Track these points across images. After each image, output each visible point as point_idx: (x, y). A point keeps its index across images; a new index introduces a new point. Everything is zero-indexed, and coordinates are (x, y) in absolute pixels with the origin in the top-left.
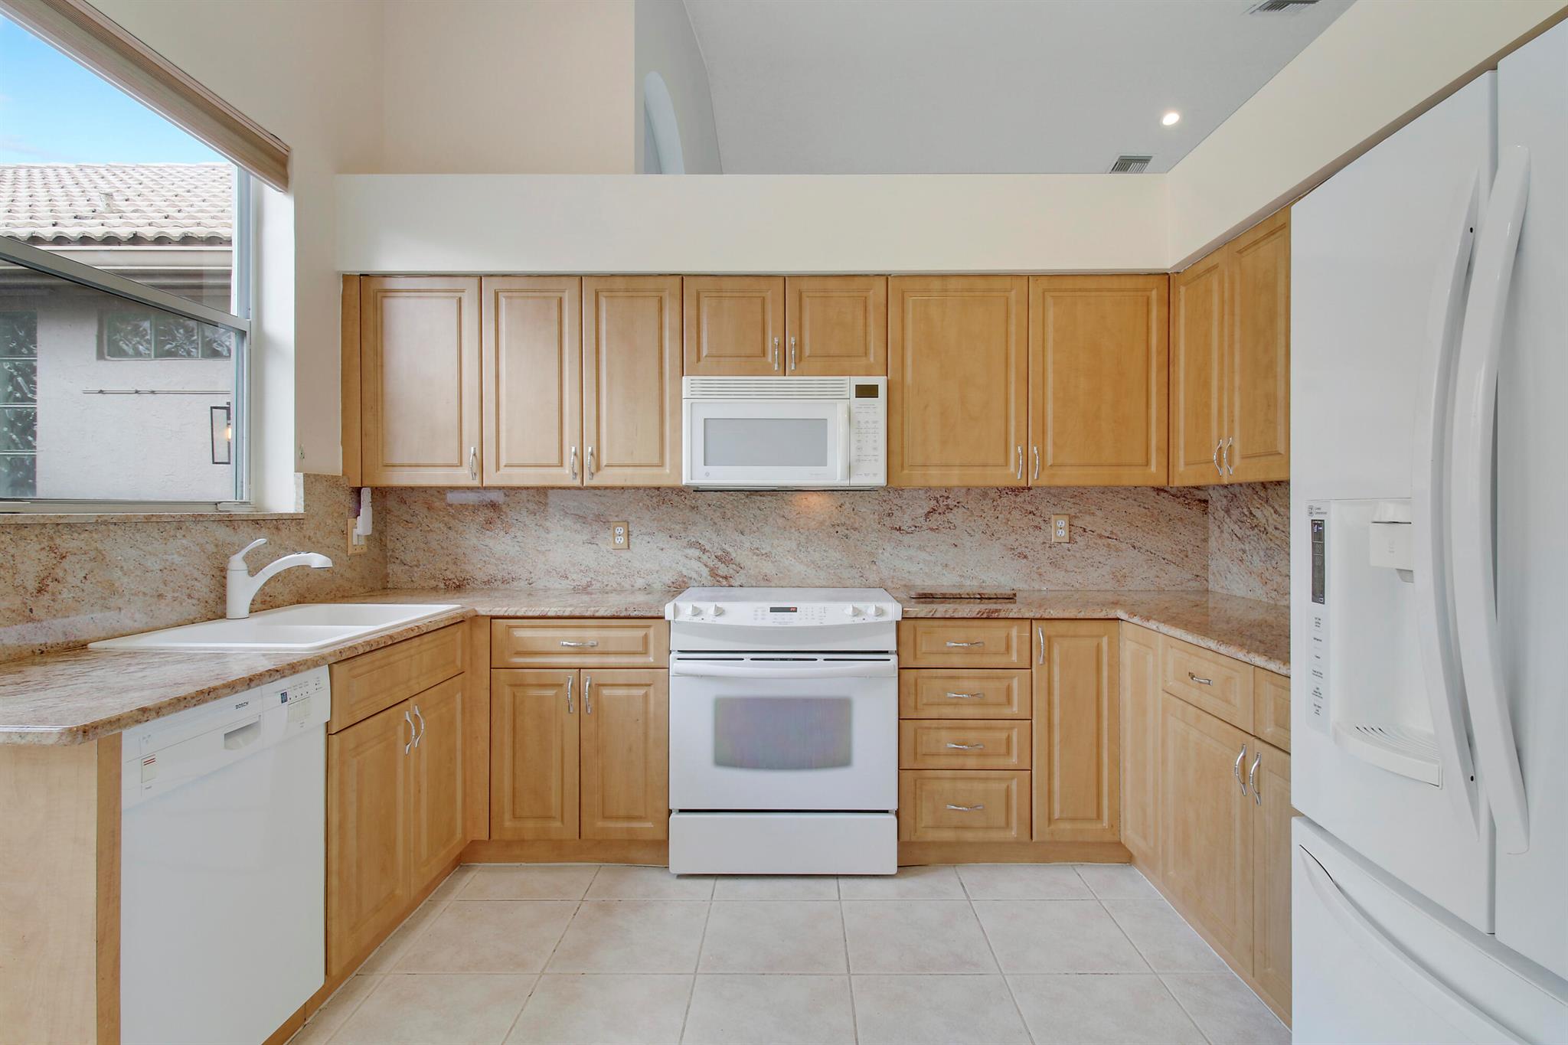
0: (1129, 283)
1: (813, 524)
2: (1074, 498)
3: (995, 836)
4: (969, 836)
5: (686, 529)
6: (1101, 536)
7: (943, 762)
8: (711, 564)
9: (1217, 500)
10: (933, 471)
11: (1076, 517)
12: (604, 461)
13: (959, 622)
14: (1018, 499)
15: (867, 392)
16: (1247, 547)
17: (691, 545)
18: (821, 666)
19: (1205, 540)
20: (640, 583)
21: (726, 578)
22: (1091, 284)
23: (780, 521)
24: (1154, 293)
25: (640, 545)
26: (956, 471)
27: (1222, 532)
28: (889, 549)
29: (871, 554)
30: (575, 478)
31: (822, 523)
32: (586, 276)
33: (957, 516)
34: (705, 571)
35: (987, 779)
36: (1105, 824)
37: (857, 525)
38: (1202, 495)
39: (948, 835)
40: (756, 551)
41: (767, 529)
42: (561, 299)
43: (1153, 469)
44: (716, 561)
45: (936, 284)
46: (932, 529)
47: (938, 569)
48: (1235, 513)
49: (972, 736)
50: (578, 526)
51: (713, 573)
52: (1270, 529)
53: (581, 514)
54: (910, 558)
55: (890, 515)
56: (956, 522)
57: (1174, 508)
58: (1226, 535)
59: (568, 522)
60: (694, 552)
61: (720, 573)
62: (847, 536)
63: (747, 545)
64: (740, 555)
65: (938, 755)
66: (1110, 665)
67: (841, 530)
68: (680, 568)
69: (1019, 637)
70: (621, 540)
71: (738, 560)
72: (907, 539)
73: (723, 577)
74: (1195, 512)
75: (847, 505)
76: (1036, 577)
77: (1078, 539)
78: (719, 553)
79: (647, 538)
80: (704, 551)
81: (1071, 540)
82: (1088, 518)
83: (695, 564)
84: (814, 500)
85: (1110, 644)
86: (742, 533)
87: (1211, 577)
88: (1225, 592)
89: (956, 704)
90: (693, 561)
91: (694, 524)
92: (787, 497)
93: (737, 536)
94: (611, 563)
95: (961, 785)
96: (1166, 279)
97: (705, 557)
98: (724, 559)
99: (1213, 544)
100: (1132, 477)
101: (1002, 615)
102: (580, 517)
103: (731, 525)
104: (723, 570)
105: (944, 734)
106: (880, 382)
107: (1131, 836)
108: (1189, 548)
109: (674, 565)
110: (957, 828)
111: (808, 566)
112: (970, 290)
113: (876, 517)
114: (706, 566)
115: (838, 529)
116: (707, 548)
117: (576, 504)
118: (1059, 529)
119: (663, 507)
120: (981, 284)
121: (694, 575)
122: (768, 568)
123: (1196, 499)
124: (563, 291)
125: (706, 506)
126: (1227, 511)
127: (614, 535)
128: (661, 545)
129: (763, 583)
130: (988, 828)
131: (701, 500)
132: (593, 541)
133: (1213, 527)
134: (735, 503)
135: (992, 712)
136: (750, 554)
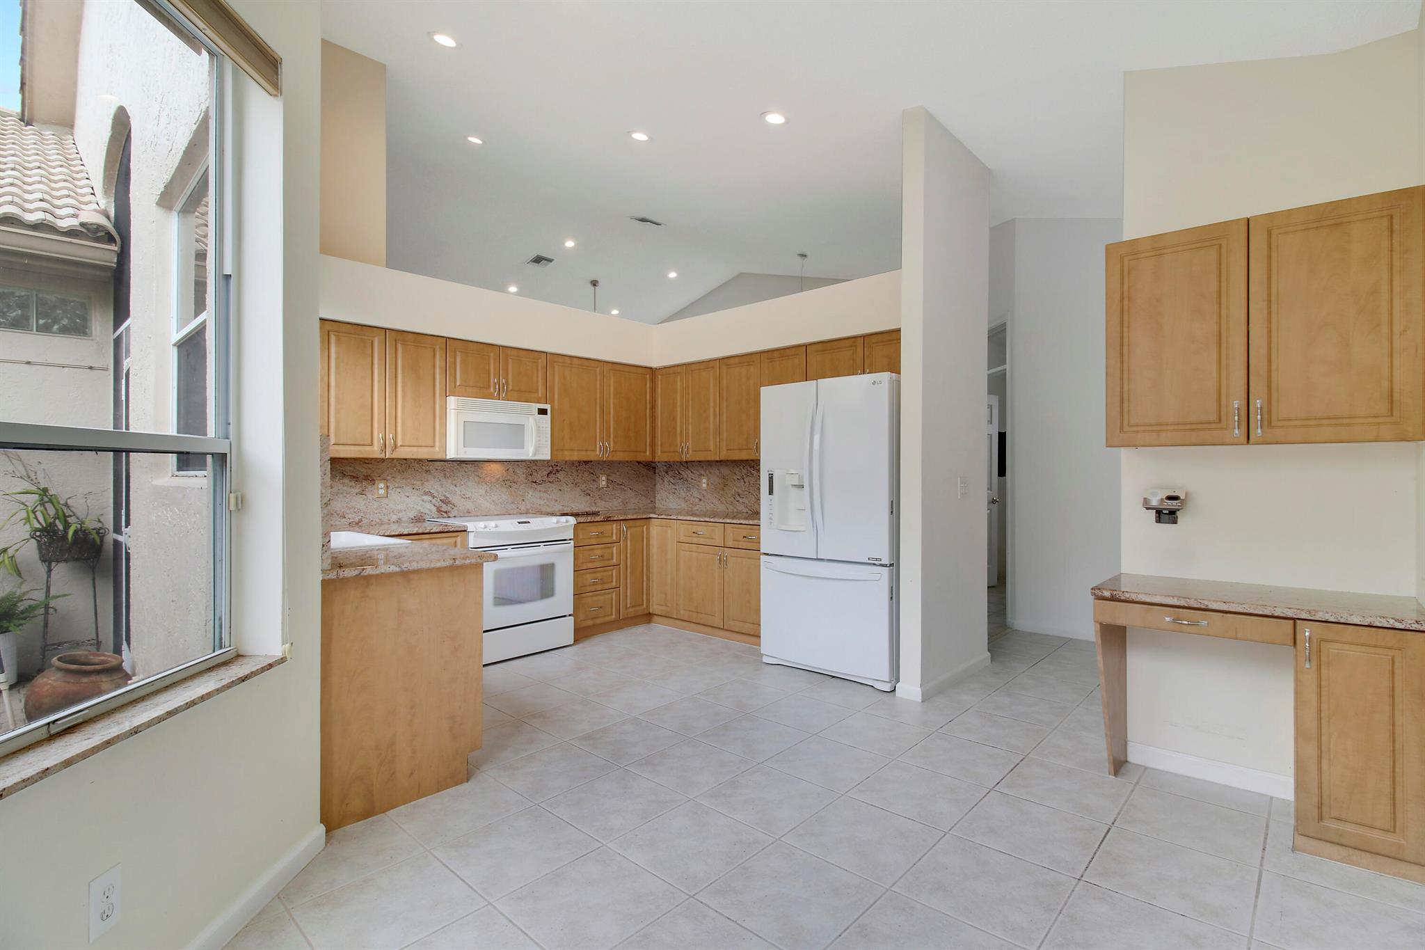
0: (640, 370)
1: (493, 480)
2: (608, 466)
3: (607, 619)
4: (598, 621)
5: (423, 484)
6: (618, 484)
7: (589, 589)
8: (437, 505)
9: (661, 469)
10: (566, 453)
11: (609, 475)
12: (399, 443)
13: (595, 524)
14: (587, 467)
15: (543, 412)
16: (677, 487)
17: (426, 493)
18: (542, 549)
19: (655, 485)
20: (394, 518)
21: (446, 512)
22: (627, 369)
23: (477, 479)
24: (648, 376)
25: (394, 495)
26: (576, 453)
27: (664, 481)
28: (531, 493)
29: (522, 496)
30: (381, 453)
31: (498, 480)
32: (388, 329)
33: (561, 476)
34: (434, 509)
35: (605, 594)
36: (645, 606)
37: (515, 480)
38: (653, 465)
39: (590, 623)
40: (464, 497)
41: (470, 484)
42: (372, 342)
43: (648, 453)
44: (441, 503)
45: (568, 360)
46: (550, 482)
47: (553, 502)
48: (671, 473)
49: (599, 575)
50: (352, 483)
51: (439, 510)
52: (689, 480)
53: (355, 475)
54: (540, 498)
55: (531, 475)
56: (561, 478)
57: (643, 470)
58: (666, 483)
59: (346, 481)
60: (427, 498)
61: (443, 509)
62: (510, 486)
63: (458, 493)
64: (455, 499)
65: (585, 586)
66: (647, 538)
67: (508, 483)
68: (419, 508)
69: (616, 529)
70: (382, 492)
71: (453, 502)
72: (539, 487)
73: (444, 512)
74: (651, 473)
75: (511, 469)
76: (593, 504)
77: (610, 486)
78: (443, 498)
79: (399, 490)
80: (434, 497)
81: (608, 487)
82: (614, 476)
83: (428, 505)
84: (494, 466)
85: (647, 528)
86: (455, 486)
87: (657, 501)
88: (665, 507)
89: (593, 561)
90: (427, 503)
91: (427, 481)
92: (480, 464)
93: (452, 487)
94: (375, 507)
95: (595, 598)
96: (652, 371)
97: (434, 501)
98: (446, 501)
99: (658, 486)
100: (641, 458)
101: (612, 519)
102: (354, 477)
103: (450, 481)
104: (444, 508)
105: (588, 576)
106: (548, 407)
107: (655, 608)
108: (649, 489)
109: (415, 507)
110: (592, 619)
111: (491, 504)
112: (582, 365)
113: (525, 476)
114: (435, 506)
115: (506, 482)
116: (435, 495)
117: (351, 469)
118: (603, 481)
119: (409, 471)
120: (585, 362)
121: (428, 512)
122: (469, 505)
123: (650, 466)
124: (374, 337)
125: (434, 470)
126: (667, 472)
127: (378, 488)
128: (407, 494)
129: (467, 515)
130: (605, 616)
131: (431, 466)
132: (364, 492)
133: (658, 479)
134: (452, 469)
135: (606, 563)
136: (460, 498)
